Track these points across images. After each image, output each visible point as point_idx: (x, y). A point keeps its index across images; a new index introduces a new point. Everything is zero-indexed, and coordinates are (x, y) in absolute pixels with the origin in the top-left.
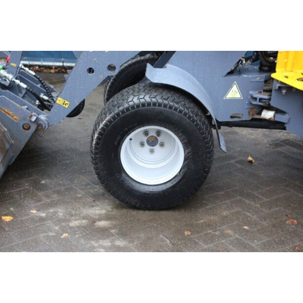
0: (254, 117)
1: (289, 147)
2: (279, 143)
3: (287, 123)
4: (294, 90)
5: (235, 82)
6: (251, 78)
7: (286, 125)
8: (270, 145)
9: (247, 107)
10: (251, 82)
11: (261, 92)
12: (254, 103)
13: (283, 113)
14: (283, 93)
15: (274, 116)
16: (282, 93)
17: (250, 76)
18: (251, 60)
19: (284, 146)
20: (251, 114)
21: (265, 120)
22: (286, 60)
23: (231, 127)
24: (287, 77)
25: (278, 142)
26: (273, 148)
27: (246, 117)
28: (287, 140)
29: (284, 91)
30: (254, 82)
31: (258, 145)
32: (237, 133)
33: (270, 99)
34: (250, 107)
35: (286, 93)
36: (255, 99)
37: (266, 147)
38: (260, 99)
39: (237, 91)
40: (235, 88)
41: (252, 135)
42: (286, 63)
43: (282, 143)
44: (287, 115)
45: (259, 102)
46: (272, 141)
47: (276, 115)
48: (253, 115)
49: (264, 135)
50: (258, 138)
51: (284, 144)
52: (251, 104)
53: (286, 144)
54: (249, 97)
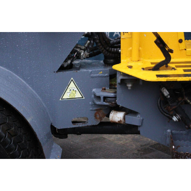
0: (102, 121)
1: (160, 152)
2: (148, 148)
3: (140, 126)
4: (141, 83)
5: (72, 79)
6: (91, 72)
7: (139, 129)
8: (138, 150)
9: (91, 109)
10: (92, 77)
11: (105, 89)
12: (98, 103)
13: (134, 113)
14: (129, 88)
15: (124, 118)
16: (127, 87)
17: (90, 71)
18: (88, 50)
19: (154, 151)
20: (98, 117)
21: (114, 124)
22: (131, 48)
23: (80, 134)
24: (130, 67)
25: (148, 146)
26: (141, 154)
27: (92, 122)
28: (157, 144)
29: (129, 85)
30: (96, 77)
31: (125, 151)
32: (105, 139)
33: (115, 97)
34: (95, 109)
35: (131, 87)
36: (99, 98)
37: (133, 154)
38: (105, 98)
39: (76, 89)
40: (72, 85)
41: (120, 140)
42: (131, 51)
43: (151, 148)
44: (139, 116)
45: (104, 101)
46: (141, 146)
47: (126, 116)
48: (101, 118)
49: (133, 139)
50: (127, 143)
51: (154, 149)
52: (95, 104)
53: (156, 149)
54: (93, 96)
